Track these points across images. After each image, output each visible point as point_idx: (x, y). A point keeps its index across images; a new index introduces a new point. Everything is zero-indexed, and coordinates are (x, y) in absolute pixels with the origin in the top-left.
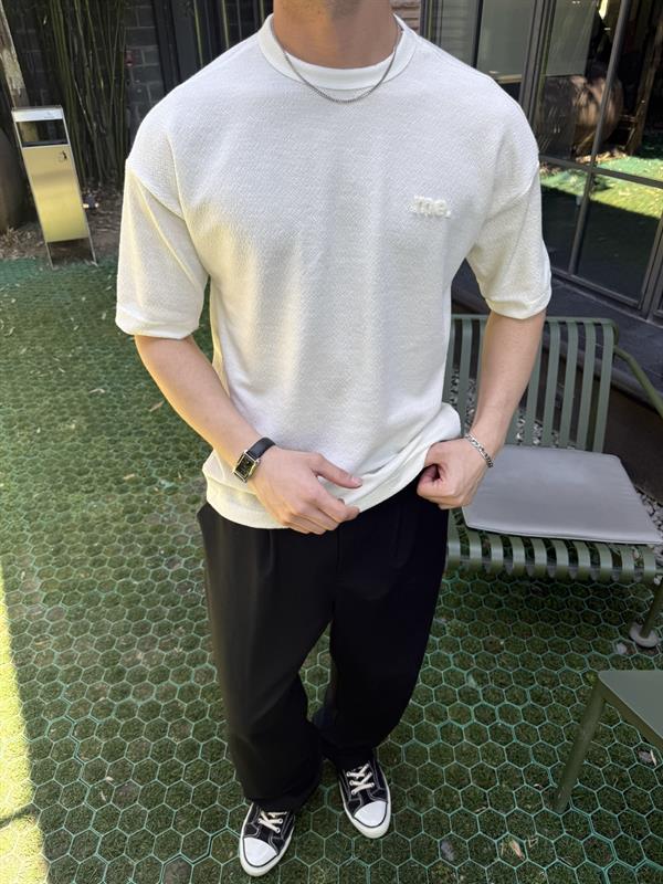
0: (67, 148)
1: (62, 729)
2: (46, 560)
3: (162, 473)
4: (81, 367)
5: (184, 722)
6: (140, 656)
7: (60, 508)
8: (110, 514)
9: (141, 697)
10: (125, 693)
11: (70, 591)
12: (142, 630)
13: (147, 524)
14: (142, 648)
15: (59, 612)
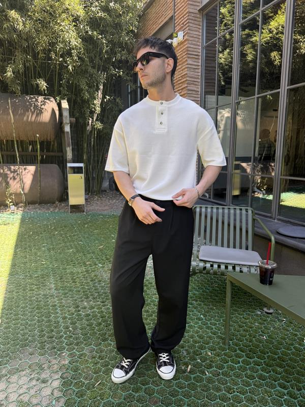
0: (83, 175)
1: (56, 317)
2: (57, 281)
3: (100, 263)
4: (76, 237)
5: (98, 319)
6: (86, 304)
7: (63, 269)
8: (80, 271)
9: (84, 312)
10: (79, 311)
11: (64, 288)
12: (88, 298)
13: (93, 274)
14: (86, 302)
15: (59, 293)
